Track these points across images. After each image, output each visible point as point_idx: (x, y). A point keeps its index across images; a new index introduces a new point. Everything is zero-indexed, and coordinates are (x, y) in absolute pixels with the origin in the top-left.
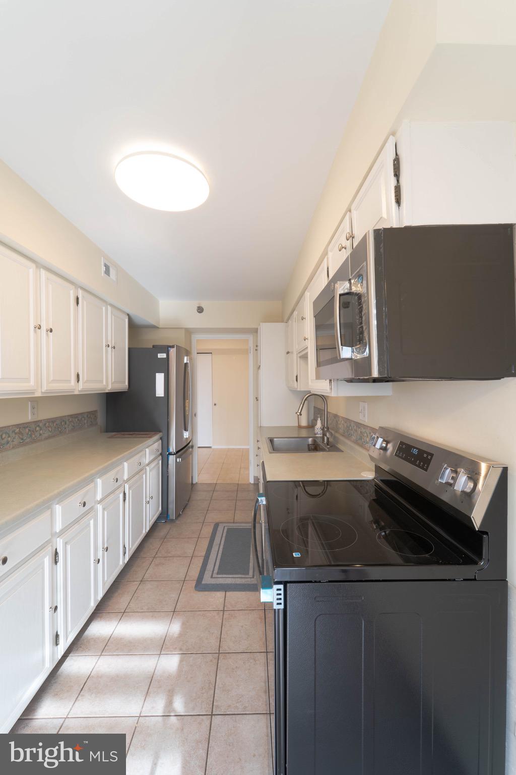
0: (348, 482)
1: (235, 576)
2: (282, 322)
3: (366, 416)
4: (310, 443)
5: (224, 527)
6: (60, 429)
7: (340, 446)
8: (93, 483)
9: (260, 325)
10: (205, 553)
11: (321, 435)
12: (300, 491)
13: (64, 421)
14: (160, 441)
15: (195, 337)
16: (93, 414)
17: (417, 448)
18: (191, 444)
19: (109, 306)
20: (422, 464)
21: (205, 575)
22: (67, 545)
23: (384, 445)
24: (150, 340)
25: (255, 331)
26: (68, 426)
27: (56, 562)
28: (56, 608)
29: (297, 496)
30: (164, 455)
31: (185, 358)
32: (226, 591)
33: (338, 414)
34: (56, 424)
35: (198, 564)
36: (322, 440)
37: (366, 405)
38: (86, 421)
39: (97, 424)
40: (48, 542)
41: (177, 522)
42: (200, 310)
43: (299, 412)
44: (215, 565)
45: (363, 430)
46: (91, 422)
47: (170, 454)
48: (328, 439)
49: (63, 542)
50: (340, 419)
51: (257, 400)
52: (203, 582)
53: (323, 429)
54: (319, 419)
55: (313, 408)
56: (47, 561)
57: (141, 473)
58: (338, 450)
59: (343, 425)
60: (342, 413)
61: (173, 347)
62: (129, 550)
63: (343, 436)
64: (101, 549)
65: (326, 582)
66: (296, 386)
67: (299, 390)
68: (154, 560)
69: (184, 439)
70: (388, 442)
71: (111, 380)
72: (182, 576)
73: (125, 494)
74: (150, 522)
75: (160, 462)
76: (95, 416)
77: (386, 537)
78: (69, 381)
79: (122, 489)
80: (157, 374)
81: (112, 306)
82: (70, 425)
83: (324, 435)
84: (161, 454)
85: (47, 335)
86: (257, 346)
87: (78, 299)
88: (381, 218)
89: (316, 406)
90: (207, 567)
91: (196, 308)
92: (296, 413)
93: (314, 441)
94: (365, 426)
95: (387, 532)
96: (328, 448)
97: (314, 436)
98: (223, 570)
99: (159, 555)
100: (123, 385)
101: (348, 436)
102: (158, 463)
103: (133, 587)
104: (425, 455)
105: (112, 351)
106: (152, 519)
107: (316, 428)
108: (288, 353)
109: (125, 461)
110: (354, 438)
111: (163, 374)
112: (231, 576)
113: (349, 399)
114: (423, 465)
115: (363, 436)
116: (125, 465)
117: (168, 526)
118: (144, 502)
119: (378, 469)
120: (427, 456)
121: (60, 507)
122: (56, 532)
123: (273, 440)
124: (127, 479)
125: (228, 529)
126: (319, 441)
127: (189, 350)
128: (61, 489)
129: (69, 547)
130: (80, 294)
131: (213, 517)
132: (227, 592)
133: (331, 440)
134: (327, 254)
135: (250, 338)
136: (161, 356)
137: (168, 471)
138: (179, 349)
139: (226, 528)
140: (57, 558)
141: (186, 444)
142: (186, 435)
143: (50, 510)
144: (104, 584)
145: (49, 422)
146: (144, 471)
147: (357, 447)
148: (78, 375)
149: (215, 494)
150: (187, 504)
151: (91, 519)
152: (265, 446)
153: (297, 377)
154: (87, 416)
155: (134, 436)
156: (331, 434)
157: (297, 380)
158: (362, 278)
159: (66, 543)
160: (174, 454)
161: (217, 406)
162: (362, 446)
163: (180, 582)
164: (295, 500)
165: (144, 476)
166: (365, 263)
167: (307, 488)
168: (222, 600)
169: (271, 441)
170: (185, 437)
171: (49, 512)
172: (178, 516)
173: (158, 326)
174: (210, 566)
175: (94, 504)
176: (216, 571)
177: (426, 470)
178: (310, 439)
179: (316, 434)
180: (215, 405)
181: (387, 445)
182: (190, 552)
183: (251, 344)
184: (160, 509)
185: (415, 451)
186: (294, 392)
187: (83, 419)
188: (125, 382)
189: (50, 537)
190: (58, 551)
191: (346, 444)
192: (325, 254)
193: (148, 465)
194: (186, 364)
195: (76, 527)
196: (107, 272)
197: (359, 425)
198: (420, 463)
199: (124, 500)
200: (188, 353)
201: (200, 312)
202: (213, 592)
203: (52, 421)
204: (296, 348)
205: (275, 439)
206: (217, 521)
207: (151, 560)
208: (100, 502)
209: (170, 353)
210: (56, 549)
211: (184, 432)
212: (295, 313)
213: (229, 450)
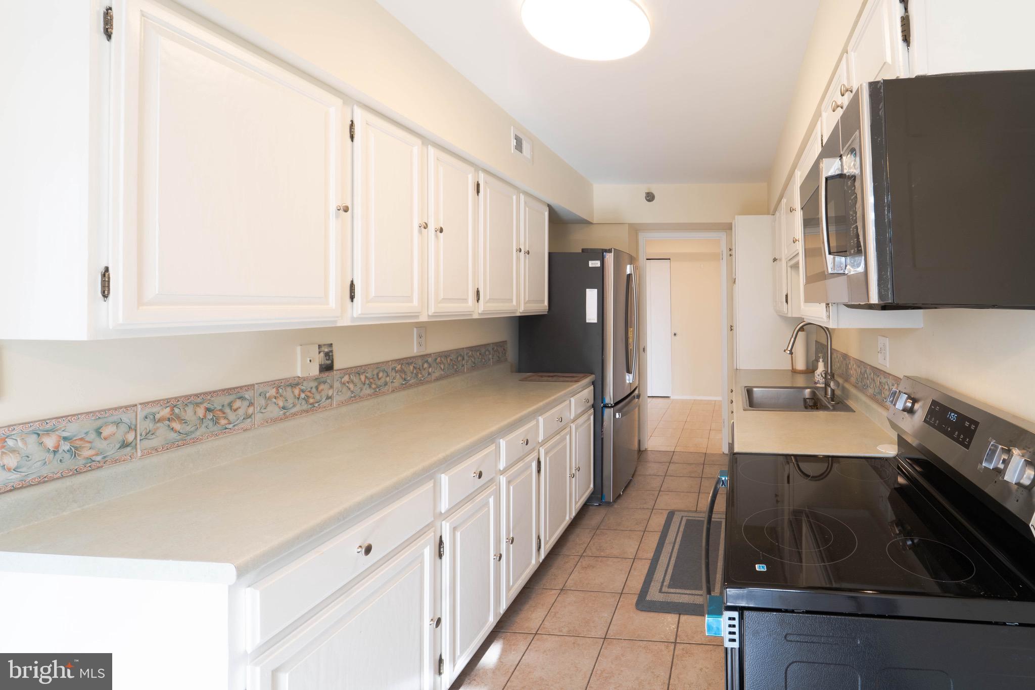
0: (864, 460)
1: (694, 592)
2: (768, 214)
3: (888, 358)
4: (807, 396)
5: (682, 517)
6: (455, 367)
7: (851, 403)
8: (494, 444)
9: (734, 219)
10: (652, 554)
11: (823, 386)
12: (791, 469)
13: (461, 355)
14: (592, 387)
15: (643, 237)
16: (500, 346)
17: (955, 412)
18: (636, 392)
19: (521, 194)
20: (962, 436)
21: (651, 588)
22: (456, 532)
23: (909, 405)
24: (578, 241)
25: (728, 228)
26: (467, 362)
27: (440, 556)
28: (439, 621)
29: (788, 477)
30: (598, 407)
31: (628, 267)
32: (680, 614)
33: (849, 354)
34: (451, 360)
35: (642, 569)
36: (824, 393)
37: (887, 341)
38: (490, 356)
39: (506, 360)
40: (429, 526)
41: (616, 506)
42: (650, 197)
43: (789, 349)
44: (666, 573)
45: (884, 380)
46: (498, 357)
47: (606, 406)
48: (833, 391)
49: (450, 527)
50: (852, 362)
51: (731, 330)
52: (648, 598)
53: (825, 378)
54: (821, 360)
55: (815, 342)
56: (428, 552)
57: (562, 433)
58: (848, 409)
59: (856, 370)
60: (854, 352)
61: (609, 251)
62: (546, 544)
63: (856, 387)
64: (505, 540)
65: (803, 613)
66: (785, 310)
67: (790, 315)
68: (581, 559)
69: (627, 385)
70: (914, 401)
71: (524, 300)
72: (618, 586)
73: (539, 463)
74: (576, 503)
75: (592, 417)
76: (504, 349)
77: (914, 547)
78: (465, 300)
79: (535, 454)
80: (587, 290)
81: (526, 194)
82: (470, 361)
83: (827, 385)
84: (593, 406)
85: (436, 236)
86: (730, 250)
87: (478, 185)
88: (885, 63)
89: (818, 341)
90: (655, 576)
91: (645, 195)
92: (785, 351)
93: (813, 394)
94: (887, 375)
95: (916, 541)
96: (833, 406)
97: (814, 385)
98: (676, 582)
99: (589, 553)
100: (541, 305)
101: (863, 389)
102: (589, 419)
103: (550, 597)
104: (967, 424)
105: (525, 256)
106: (579, 500)
107: (816, 375)
108: (775, 260)
109: (539, 416)
110: (870, 391)
111: (596, 290)
112: (688, 592)
113: (862, 331)
114: (964, 439)
115: (884, 388)
116: (540, 421)
117: (602, 512)
118: (568, 475)
119: (902, 442)
120: (970, 426)
121: (447, 478)
122: (441, 512)
123: (752, 390)
124: (542, 441)
125: (688, 520)
126: (820, 395)
127: (635, 256)
128: (448, 452)
129: (458, 534)
130: (482, 178)
131: (668, 502)
132: (681, 616)
133: (838, 392)
134: (820, 115)
135: (723, 236)
136: (594, 264)
137: (602, 431)
138: (618, 254)
139: (684, 520)
140: (442, 550)
141: (629, 392)
142: (629, 378)
143: (433, 480)
144: (509, 589)
145: (441, 357)
146: (568, 430)
147: (875, 406)
148: (478, 292)
149: (672, 467)
150: (631, 480)
151: (490, 497)
152: (740, 399)
153: (787, 296)
154: (493, 349)
155: (555, 379)
156: (838, 384)
157: (787, 301)
158: (855, 154)
159: (454, 529)
160: (612, 407)
161: (677, 337)
162: (881, 404)
163: (616, 595)
164: (786, 484)
165: (568, 437)
166: (857, 133)
167: (801, 465)
168: (674, 626)
169: (749, 392)
170: (628, 382)
171: (430, 485)
172: (618, 497)
173: (592, 222)
174: (659, 575)
175: (494, 475)
176: (666, 583)
177: (967, 447)
178: (808, 391)
179: (816, 383)
180: (675, 334)
181: (913, 404)
182: (631, 551)
183: (724, 248)
184: (592, 486)
185: (953, 417)
186: (785, 319)
187: (487, 353)
188: (543, 301)
189: (433, 519)
190: (443, 539)
191: (859, 401)
192: (818, 115)
193: (573, 421)
194: (629, 276)
195: (468, 507)
196: (519, 146)
197: (877, 371)
198: (959, 436)
199: (539, 471)
200: (632, 260)
201: (649, 201)
202: (661, 614)
203: (445, 355)
204: (785, 253)
205: (755, 389)
206: (673, 507)
207: (577, 559)
208: (502, 472)
209: (606, 259)
210: (441, 537)
211: (627, 374)
212: (784, 201)
213: (695, 402)
